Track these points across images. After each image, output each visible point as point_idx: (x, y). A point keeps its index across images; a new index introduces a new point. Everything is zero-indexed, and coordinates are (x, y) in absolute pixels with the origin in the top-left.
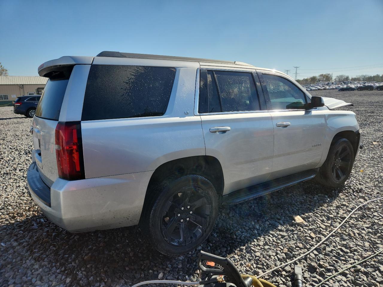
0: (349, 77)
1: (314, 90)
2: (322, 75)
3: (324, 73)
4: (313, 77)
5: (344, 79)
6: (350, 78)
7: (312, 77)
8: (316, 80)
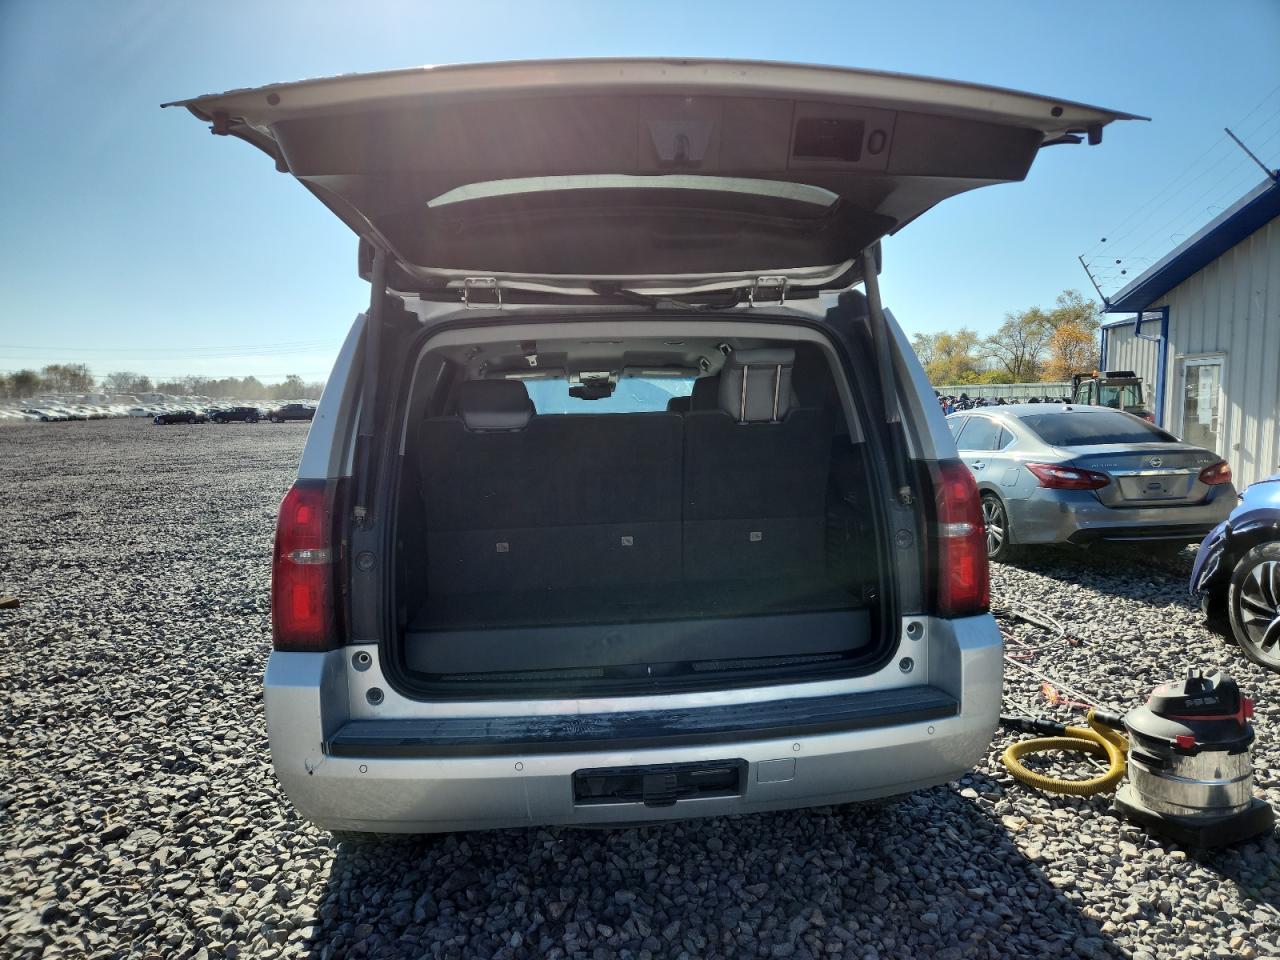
0: (150, 379)
1: (56, 420)
2: (55, 369)
3: (63, 363)
4: (24, 372)
5: (135, 385)
6: (154, 384)
7: (20, 373)
8: (37, 383)
